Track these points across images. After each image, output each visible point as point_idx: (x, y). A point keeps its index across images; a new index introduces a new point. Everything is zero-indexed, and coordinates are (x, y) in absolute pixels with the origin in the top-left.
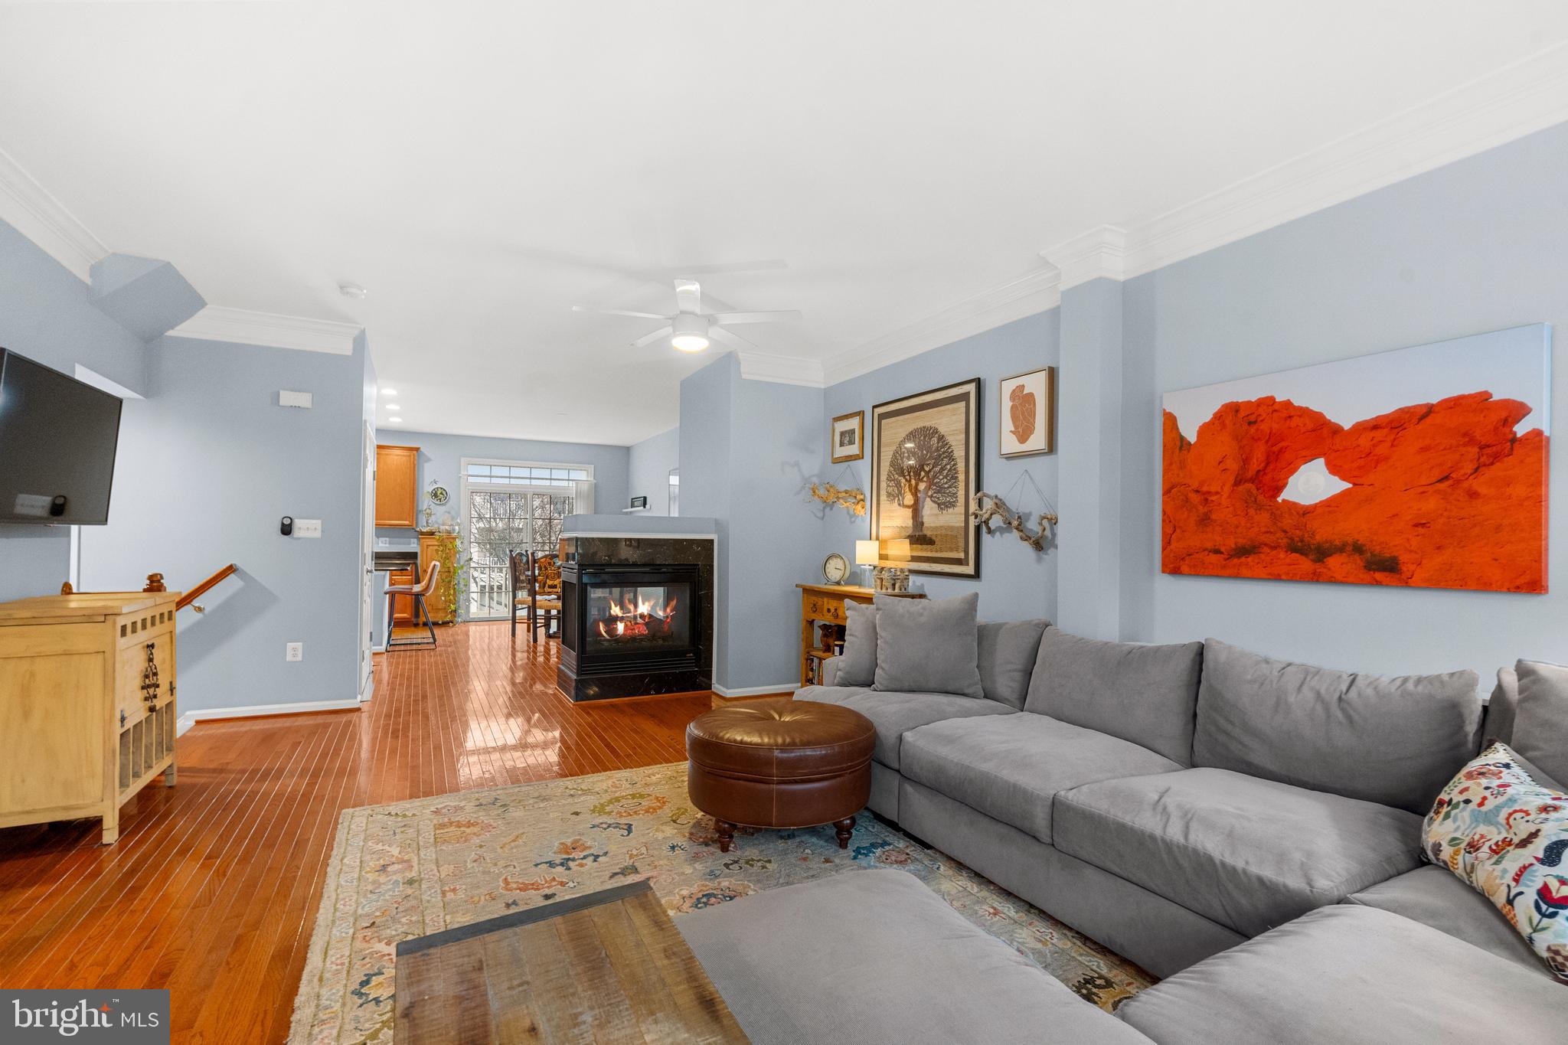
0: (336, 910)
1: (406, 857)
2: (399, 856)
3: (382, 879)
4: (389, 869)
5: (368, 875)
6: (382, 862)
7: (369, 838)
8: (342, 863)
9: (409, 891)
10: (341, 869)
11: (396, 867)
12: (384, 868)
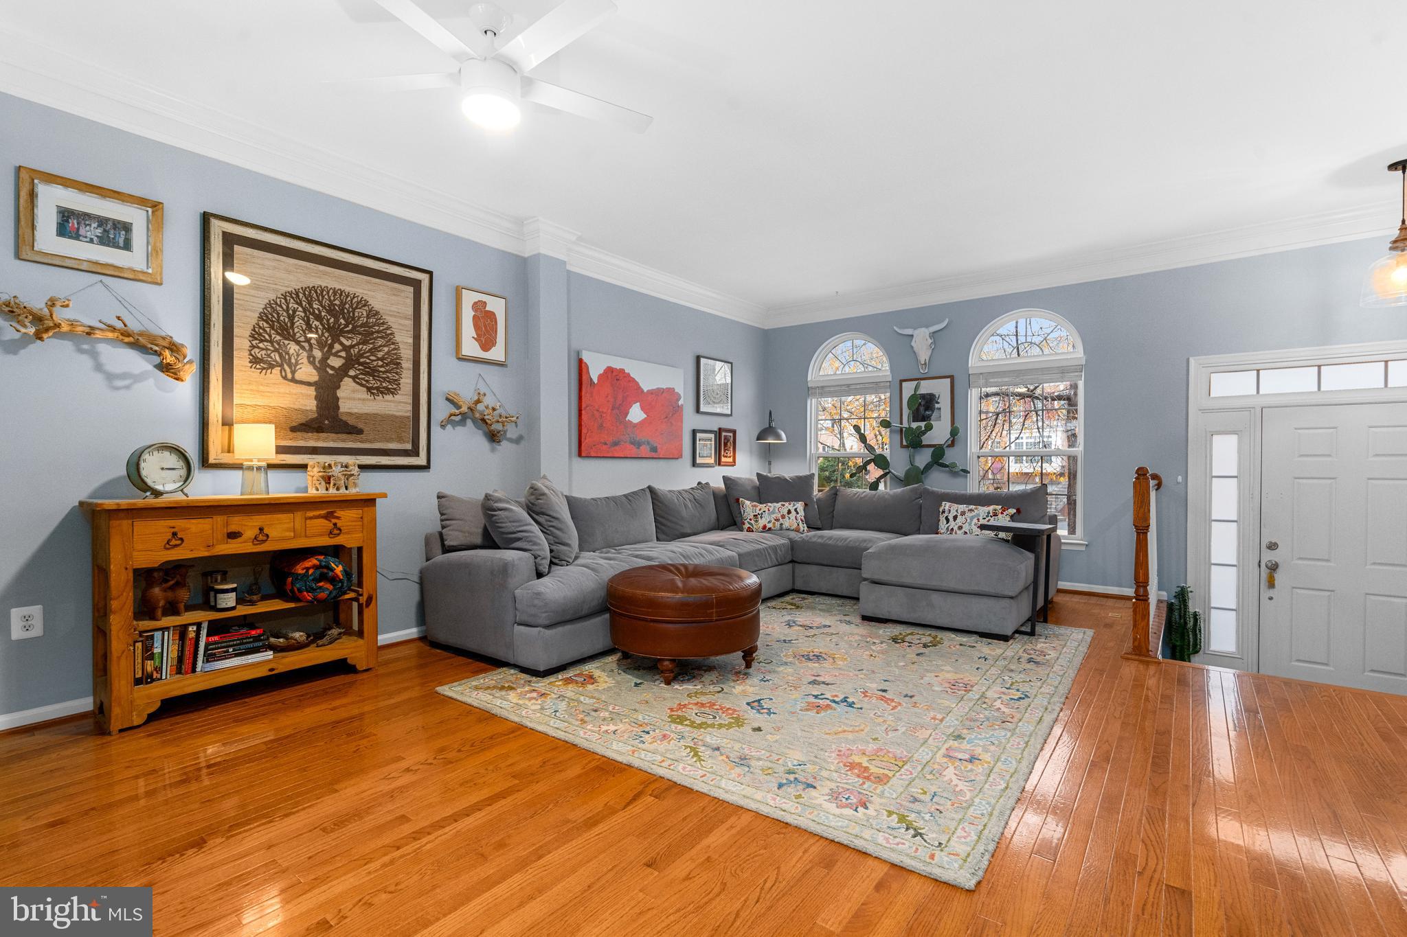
0: (1027, 743)
1: (945, 760)
2: (950, 764)
3: (979, 750)
4: (967, 757)
5: (989, 759)
6: (970, 766)
7: (964, 805)
8: (1008, 785)
9: (965, 731)
10: (1011, 777)
11: (960, 756)
12: (973, 759)
